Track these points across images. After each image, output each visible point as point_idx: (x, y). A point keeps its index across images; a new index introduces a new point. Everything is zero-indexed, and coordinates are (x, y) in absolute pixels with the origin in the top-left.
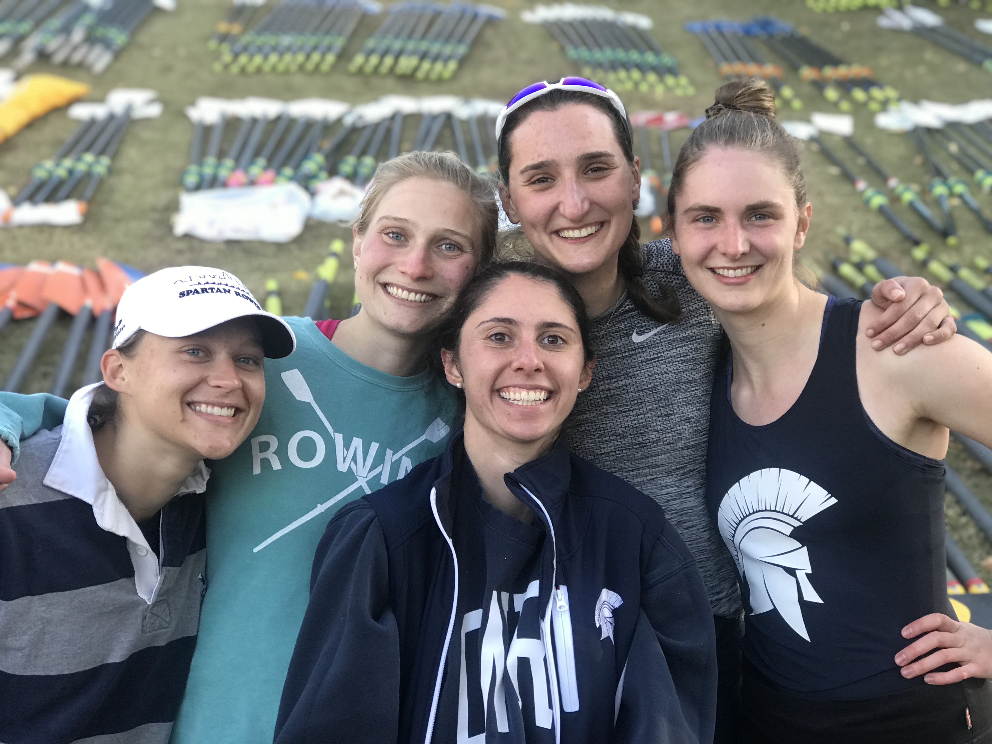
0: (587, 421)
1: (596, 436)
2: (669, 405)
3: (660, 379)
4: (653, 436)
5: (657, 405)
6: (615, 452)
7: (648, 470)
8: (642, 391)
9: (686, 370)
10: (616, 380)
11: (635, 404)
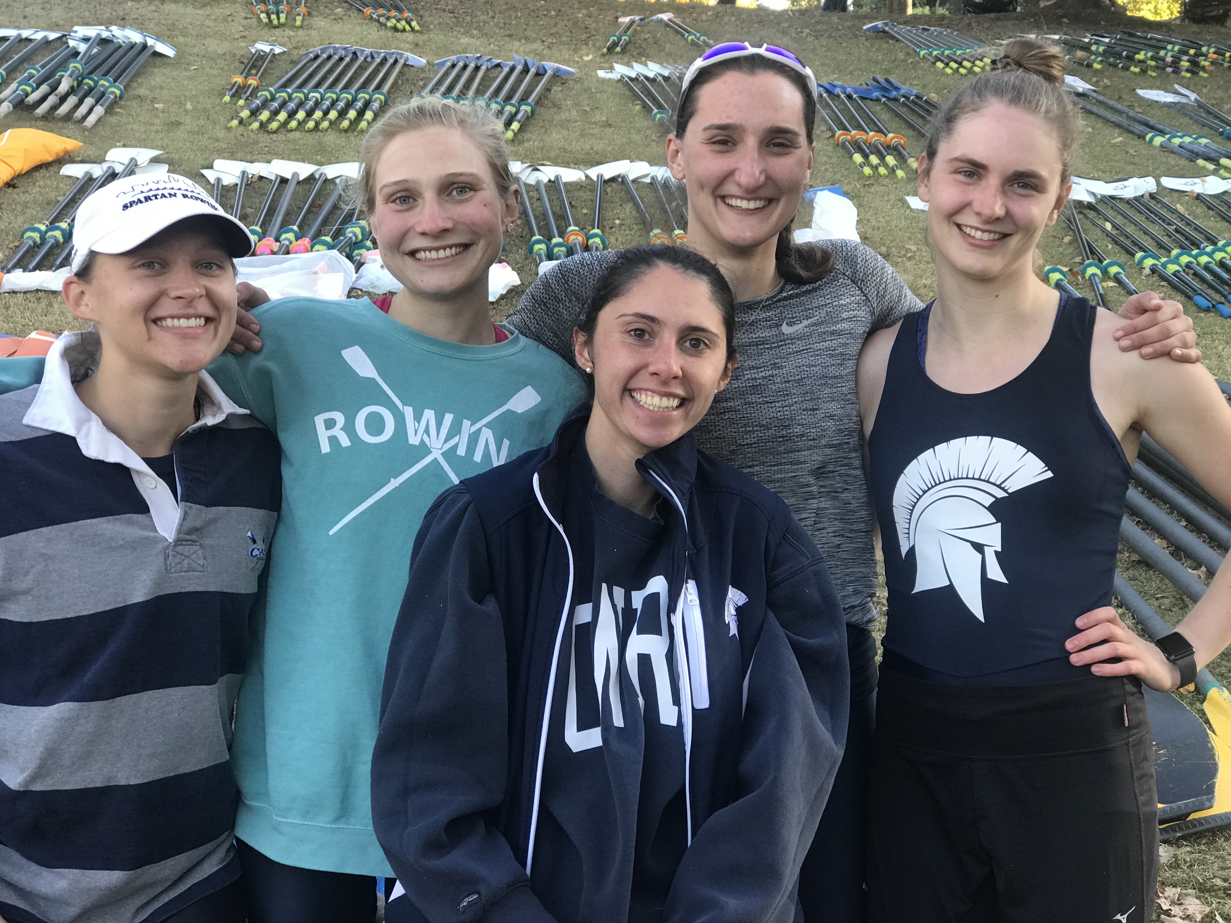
0: (730, 410)
1: (740, 425)
2: (815, 399)
3: (807, 371)
4: (798, 430)
5: (803, 399)
6: (758, 443)
7: (790, 466)
8: (789, 382)
9: (833, 365)
10: (763, 369)
11: (781, 395)
